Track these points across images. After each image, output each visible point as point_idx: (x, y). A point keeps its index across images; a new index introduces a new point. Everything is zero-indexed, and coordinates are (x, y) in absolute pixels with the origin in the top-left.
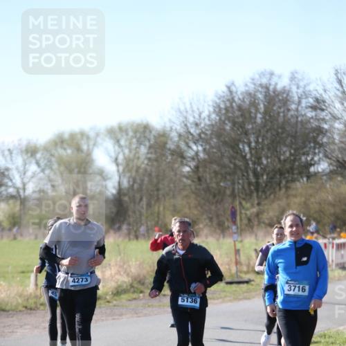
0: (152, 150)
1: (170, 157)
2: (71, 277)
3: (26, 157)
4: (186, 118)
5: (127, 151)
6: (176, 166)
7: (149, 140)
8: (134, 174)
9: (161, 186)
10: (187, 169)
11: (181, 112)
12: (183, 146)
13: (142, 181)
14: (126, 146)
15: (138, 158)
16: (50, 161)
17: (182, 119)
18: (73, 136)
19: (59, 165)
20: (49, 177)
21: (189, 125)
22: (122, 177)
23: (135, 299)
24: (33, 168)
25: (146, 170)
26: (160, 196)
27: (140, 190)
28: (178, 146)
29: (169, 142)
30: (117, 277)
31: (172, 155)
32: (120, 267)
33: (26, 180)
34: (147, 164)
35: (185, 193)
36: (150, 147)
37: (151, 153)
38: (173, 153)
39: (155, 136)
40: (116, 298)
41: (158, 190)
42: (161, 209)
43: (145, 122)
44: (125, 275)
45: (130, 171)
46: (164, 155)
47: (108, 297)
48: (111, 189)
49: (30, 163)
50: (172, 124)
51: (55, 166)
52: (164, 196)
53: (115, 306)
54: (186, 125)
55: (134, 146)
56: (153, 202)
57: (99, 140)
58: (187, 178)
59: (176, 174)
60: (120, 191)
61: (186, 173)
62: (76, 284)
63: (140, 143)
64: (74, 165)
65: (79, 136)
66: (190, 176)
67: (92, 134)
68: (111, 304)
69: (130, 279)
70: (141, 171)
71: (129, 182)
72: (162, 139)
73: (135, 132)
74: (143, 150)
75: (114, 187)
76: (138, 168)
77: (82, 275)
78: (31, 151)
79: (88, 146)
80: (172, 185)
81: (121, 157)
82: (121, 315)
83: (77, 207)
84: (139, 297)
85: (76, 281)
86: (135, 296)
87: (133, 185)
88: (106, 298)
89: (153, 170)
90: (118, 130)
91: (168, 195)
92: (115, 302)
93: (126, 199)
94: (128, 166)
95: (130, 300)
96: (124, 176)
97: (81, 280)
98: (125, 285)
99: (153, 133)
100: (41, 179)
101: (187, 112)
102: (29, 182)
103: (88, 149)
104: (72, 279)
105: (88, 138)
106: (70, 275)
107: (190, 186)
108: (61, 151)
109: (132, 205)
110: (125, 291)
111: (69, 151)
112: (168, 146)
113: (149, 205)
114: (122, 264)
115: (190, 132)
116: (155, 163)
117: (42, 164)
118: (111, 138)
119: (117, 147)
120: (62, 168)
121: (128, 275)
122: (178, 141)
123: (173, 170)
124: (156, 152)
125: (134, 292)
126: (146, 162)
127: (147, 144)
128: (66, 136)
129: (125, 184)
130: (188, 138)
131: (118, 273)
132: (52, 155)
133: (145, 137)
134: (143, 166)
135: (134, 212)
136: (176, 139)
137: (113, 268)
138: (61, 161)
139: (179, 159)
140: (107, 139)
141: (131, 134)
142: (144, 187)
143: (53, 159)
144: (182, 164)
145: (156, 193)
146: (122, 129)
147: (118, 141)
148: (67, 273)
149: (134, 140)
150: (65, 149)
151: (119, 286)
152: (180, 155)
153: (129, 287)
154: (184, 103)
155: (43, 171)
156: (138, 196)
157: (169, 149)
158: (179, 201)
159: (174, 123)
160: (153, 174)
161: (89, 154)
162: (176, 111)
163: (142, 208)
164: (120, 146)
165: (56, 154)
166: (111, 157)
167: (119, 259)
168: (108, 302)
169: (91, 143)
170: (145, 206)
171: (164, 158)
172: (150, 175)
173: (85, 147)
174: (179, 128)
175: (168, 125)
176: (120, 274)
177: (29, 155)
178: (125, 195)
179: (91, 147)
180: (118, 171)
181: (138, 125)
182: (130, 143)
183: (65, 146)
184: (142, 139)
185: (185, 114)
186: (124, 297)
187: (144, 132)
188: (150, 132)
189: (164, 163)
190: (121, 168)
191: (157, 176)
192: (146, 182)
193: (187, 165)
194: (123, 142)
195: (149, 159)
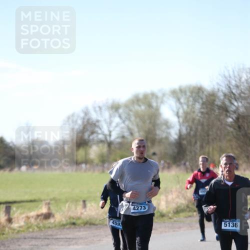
0: (204, 106)
1: (217, 111)
2: (132, 205)
3: (111, 112)
4: (229, 82)
5: (185, 107)
6: (222, 117)
7: (202, 99)
8: (190, 123)
9: (211, 133)
10: (230, 120)
11: (225, 77)
12: (227, 103)
13: (197, 129)
14: (185, 103)
15: (194, 112)
16: (129, 115)
17: (226, 82)
18: (146, 96)
19: (136, 117)
20: (128, 126)
21: (231, 87)
22: (181, 126)
23: (190, 216)
24: (117, 120)
25: (199, 120)
26: (210, 140)
27: (195, 136)
28: (223, 103)
29: (217, 100)
30: (177, 200)
31: (219, 109)
32: (179, 192)
33: (111, 129)
34: (201, 117)
35: (228, 138)
36: (203, 104)
37: (204, 108)
38: (220, 107)
39: (206, 96)
40: (176, 215)
41: (208, 136)
42: (211, 150)
43: (199, 85)
44: (183, 199)
45: (187, 121)
46: (213, 110)
47: (170, 215)
48: (174, 135)
49: (115, 116)
50: (219, 87)
51: (133, 118)
52: (213, 140)
53: (175, 221)
54: (229, 87)
55: (190, 103)
56: (204, 145)
57: (165, 99)
58: (230, 126)
59: (222, 124)
60: (180, 136)
61: (230, 123)
62: (136, 211)
63: (195, 101)
64: (146, 117)
65: (151, 96)
66: (232, 125)
67: (160, 95)
68: (172, 220)
69: (187, 202)
70: (196, 122)
71: (187, 129)
72: (212, 98)
73: (192, 92)
74: (198, 106)
75: (176, 134)
76: (194, 119)
77: (141, 204)
78: (115, 108)
79: (157, 103)
80: (219, 132)
81: (181, 111)
82: (180, 228)
83: (137, 147)
84: (193, 214)
85: (136, 208)
86: (190, 214)
87: (190, 133)
88: (168, 216)
89: (205, 120)
90: (178, 91)
91: (215, 139)
92: (175, 219)
93: (185, 142)
94: (187, 118)
95: (186, 217)
96: (184, 126)
97: (140, 208)
98: (183, 206)
99: (205, 93)
100: (122, 128)
101: (230, 77)
102: (114, 130)
103: (157, 106)
104: (133, 207)
105: (157, 97)
106: (131, 203)
107: (232, 132)
108: (137, 107)
109: (189, 147)
110: (183, 211)
111: (143, 107)
112: (216, 103)
113: (202, 147)
114: (180, 190)
115: (232, 92)
116: (207, 116)
117: (123, 117)
118: (174, 97)
119: (178, 104)
120: (138, 120)
121: (185, 198)
122: (224, 99)
123: (219, 121)
124: (207, 108)
125: (190, 211)
126: (200, 115)
127: (201, 101)
128: (141, 96)
129: (184, 131)
130: (231, 97)
131: (178, 197)
132: (131, 110)
133: (199, 96)
134: (197, 118)
135: (191, 152)
136: (222, 98)
137: (174, 194)
138: (137, 115)
139: (224, 113)
140: (171, 98)
141: (188, 94)
142: (198, 134)
143: (131, 113)
144: (227, 116)
145: (206, 138)
146: (182, 91)
147: (179, 100)
148: (129, 202)
149: (191, 99)
150: (140, 106)
151: (178, 207)
152: (225, 110)
153: (186, 208)
154: (228, 71)
155: (124, 122)
156: (193, 140)
157: (217, 105)
158: (224, 144)
159: (220, 86)
160: (205, 124)
161: (157, 109)
162: (222, 77)
163: (197, 149)
164: (181, 103)
165: (133, 110)
166: (173, 111)
167: (178, 186)
168: (170, 218)
169: (159, 101)
170: (198, 148)
171: (213, 112)
172: (202, 125)
173: (154, 104)
174: (224, 89)
175: (216, 87)
176: (179, 198)
177: (114, 110)
178: (184, 139)
179: (159, 104)
180: (179, 122)
181: (194, 88)
182: (188, 101)
183: (140, 103)
184: (197, 98)
185: (229, 78)
186: (182, 215)
187: (198, 93)
188: (203, 92)
189: (213, 115)
190: (181, 120)
191: (208, 125)
192: (199, 130)
193: (230, 117)
194: (182, 100)
195: (202, 113)
